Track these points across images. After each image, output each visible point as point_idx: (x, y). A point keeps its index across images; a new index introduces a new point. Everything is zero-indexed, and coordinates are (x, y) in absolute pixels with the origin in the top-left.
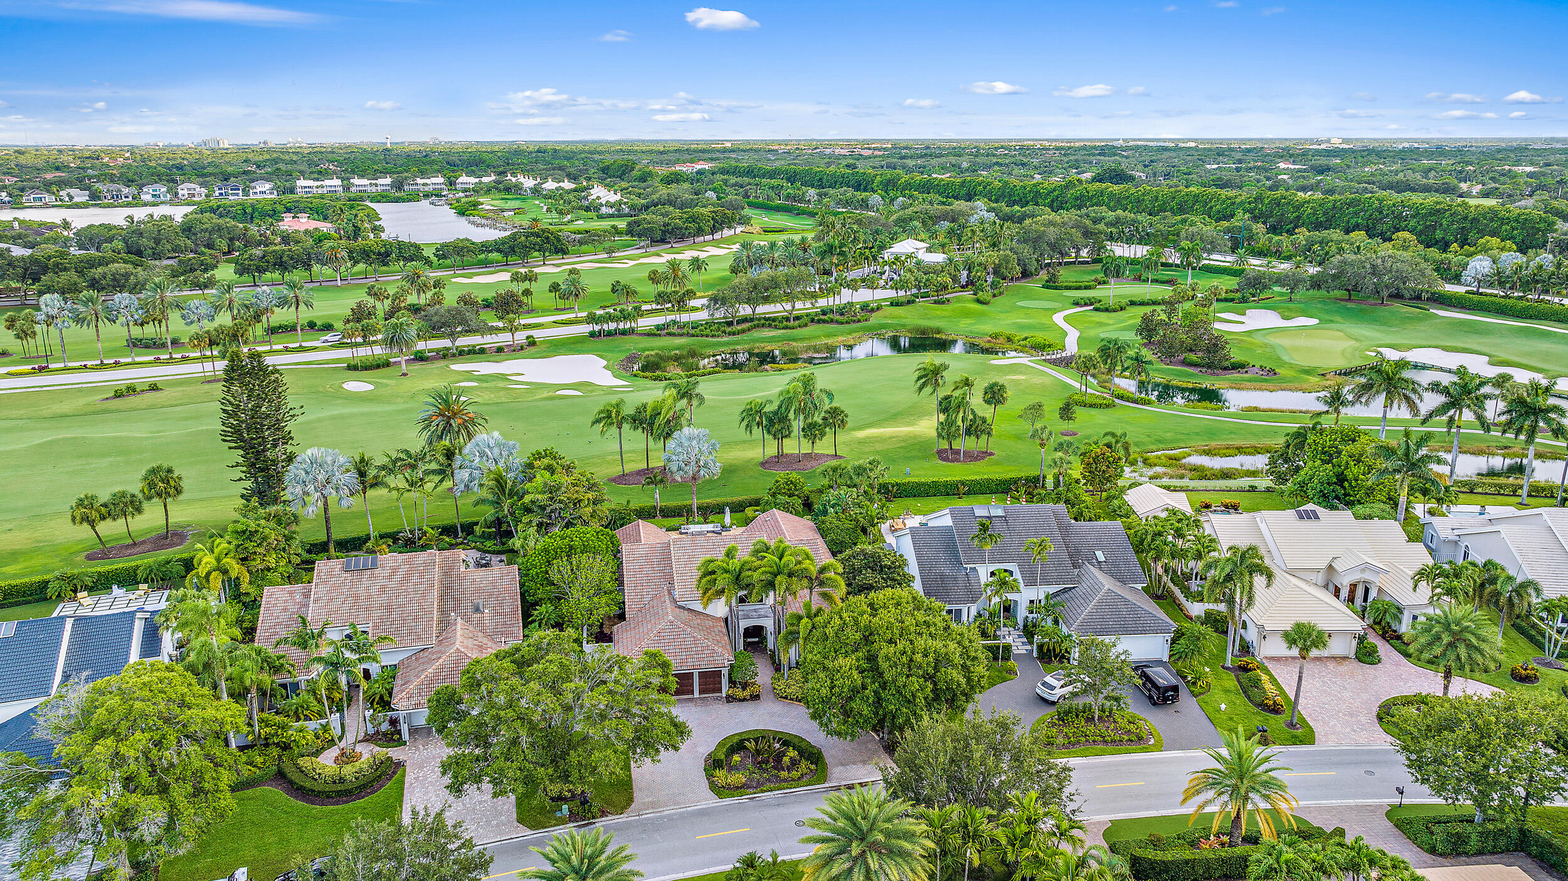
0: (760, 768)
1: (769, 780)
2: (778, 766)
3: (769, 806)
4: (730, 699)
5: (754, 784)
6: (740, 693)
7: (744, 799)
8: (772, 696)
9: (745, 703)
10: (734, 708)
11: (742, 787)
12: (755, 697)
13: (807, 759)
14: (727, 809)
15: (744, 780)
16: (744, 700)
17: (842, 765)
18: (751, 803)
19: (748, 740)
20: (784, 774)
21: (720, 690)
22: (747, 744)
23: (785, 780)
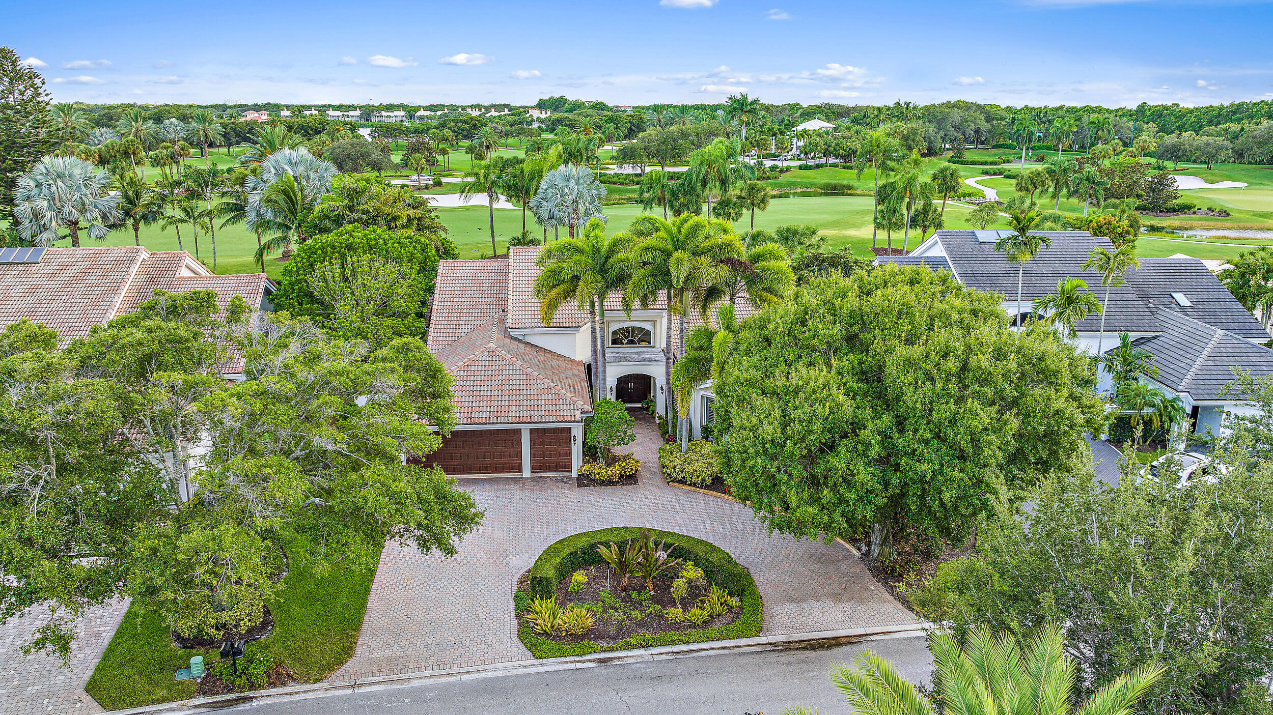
0: (627, 599)
1: (641, 624)
2: (664, 598)
3: (638, 678)
4: (585, 481)
5: (613, 630)
6: (601, 470)
7: (587, 663)
8: (658, 479)
9: (610, 489)
10: (591, 495)
11: (583, 637)
12: (629, 479)
13: (722, 586)
14: (548, 681)
15: (590, 622)
16: (610, 483)
17: (792, 600)
18: (603, 671)
19: (607, 545)
20: (674, 613)
21: (568, 468)
22: (603, 550)
23: (676, 626)
